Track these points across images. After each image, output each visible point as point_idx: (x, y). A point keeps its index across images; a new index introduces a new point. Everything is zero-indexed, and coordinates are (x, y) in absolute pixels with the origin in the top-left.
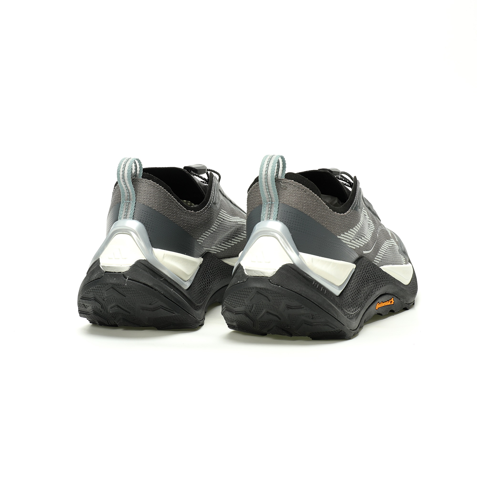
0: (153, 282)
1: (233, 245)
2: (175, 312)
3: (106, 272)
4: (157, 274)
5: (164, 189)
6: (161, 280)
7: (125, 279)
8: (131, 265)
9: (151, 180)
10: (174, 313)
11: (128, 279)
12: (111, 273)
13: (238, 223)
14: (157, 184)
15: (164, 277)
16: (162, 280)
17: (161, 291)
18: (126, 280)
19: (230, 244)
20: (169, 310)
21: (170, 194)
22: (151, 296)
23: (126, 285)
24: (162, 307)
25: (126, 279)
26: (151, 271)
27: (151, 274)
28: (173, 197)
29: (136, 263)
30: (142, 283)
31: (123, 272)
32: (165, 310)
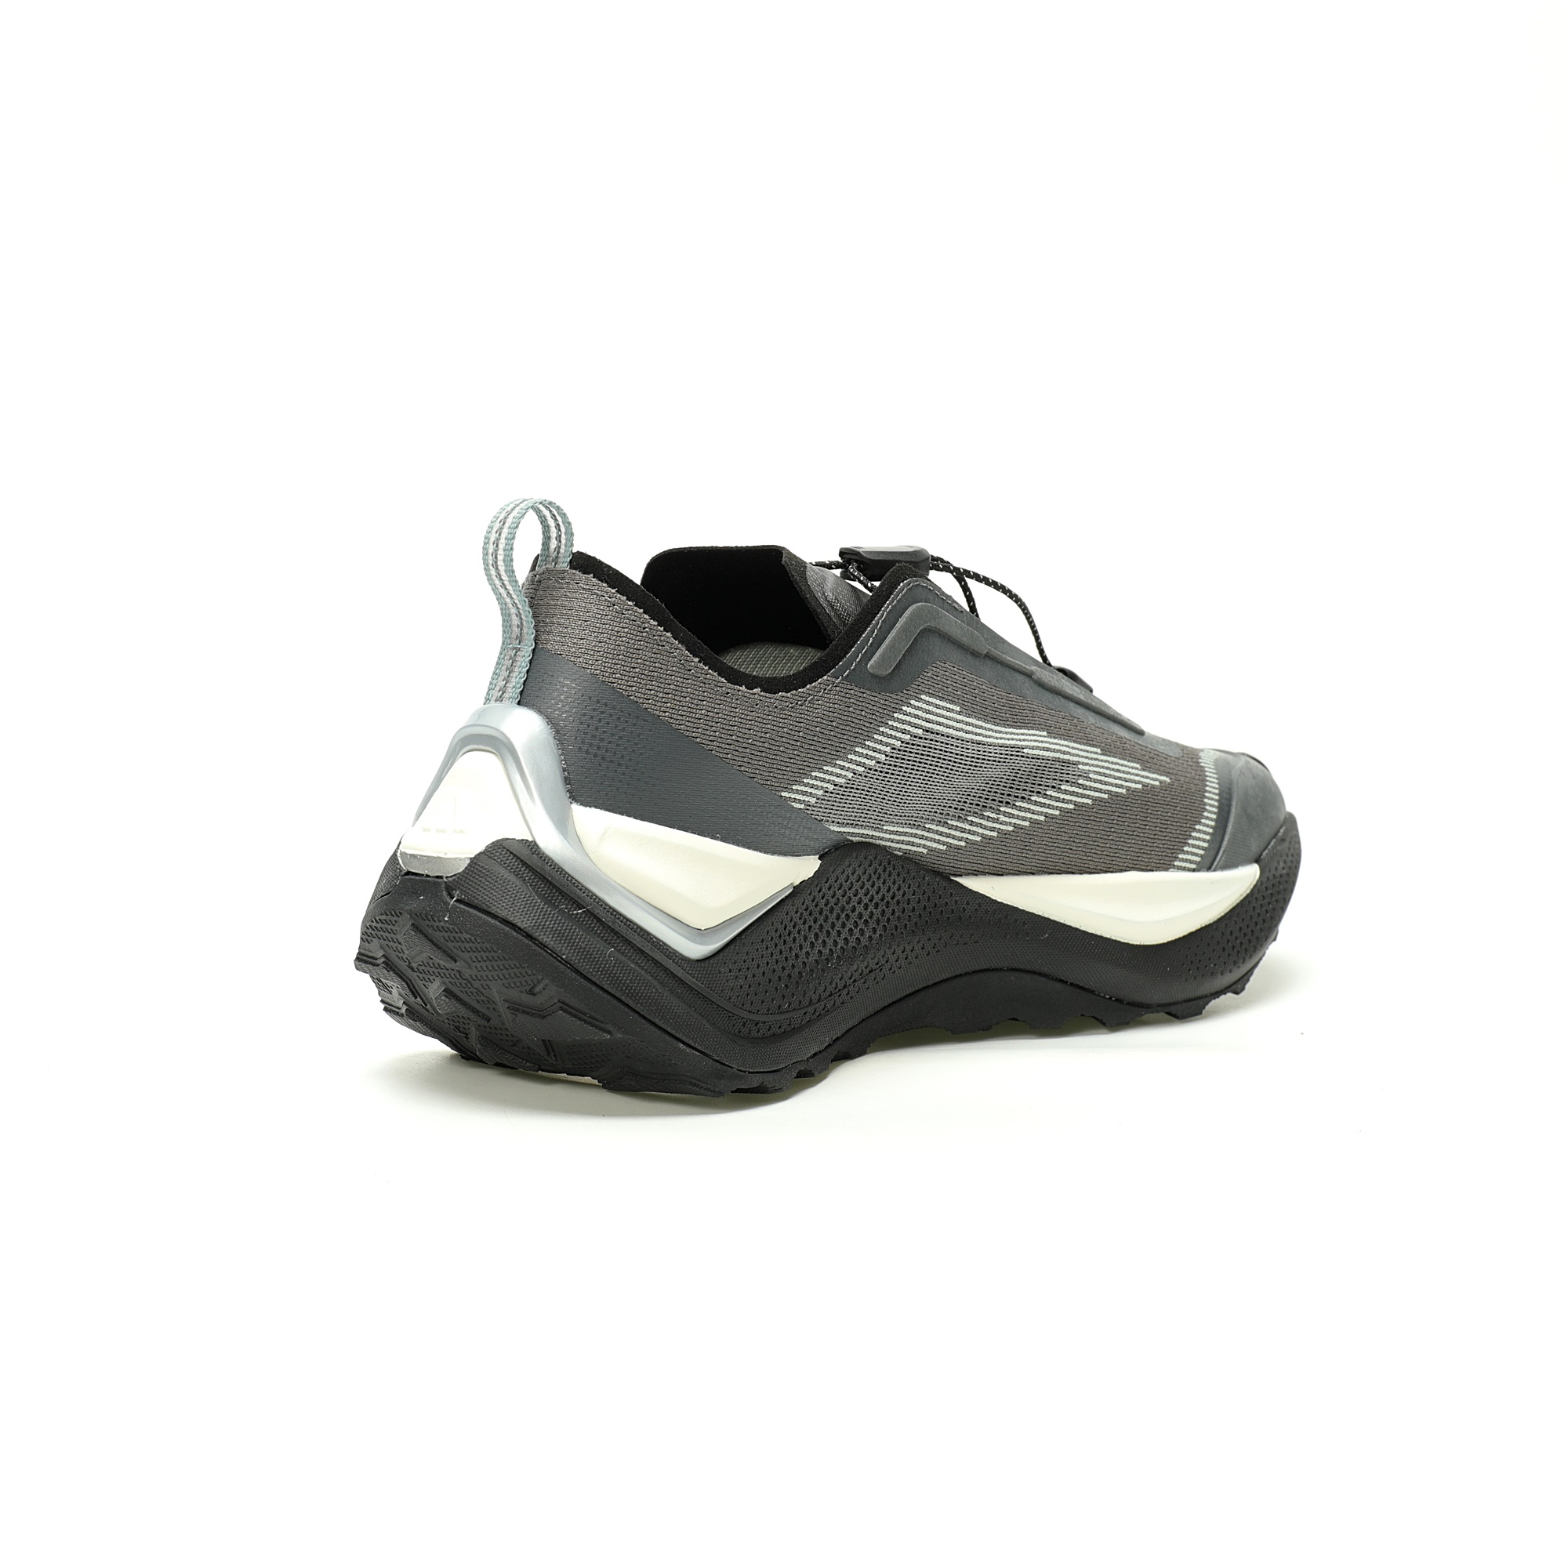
0: (534, 916)
1: (1010, 831)
2: (610, 1027)
3: (408, 873)
4: (561, 892)
5: (635, 605)
6: (575, 912)
7: (448, 899)
8: (473, 856)
9: (592, 575)
10: (609, 1032)
11: (457, 901)
12: (417, 878)
13: (1025, 751)
14: (610, 589)
15: (585, 905)
16: (577, 914)
17: (561, 950)
18: (449, 904)
19: (990, 824)
20: (590, 1017)
21: (658, 625)
22: (524, 966)
23: (446, 919)
24: (565, 1007)
25: (453, 898)
26: (540, 878)
27: (536, 892)
28: (669, 634)
29: (490, 847)
30: (497, 917)
31: (447, 877)
32: (575, 1016)
